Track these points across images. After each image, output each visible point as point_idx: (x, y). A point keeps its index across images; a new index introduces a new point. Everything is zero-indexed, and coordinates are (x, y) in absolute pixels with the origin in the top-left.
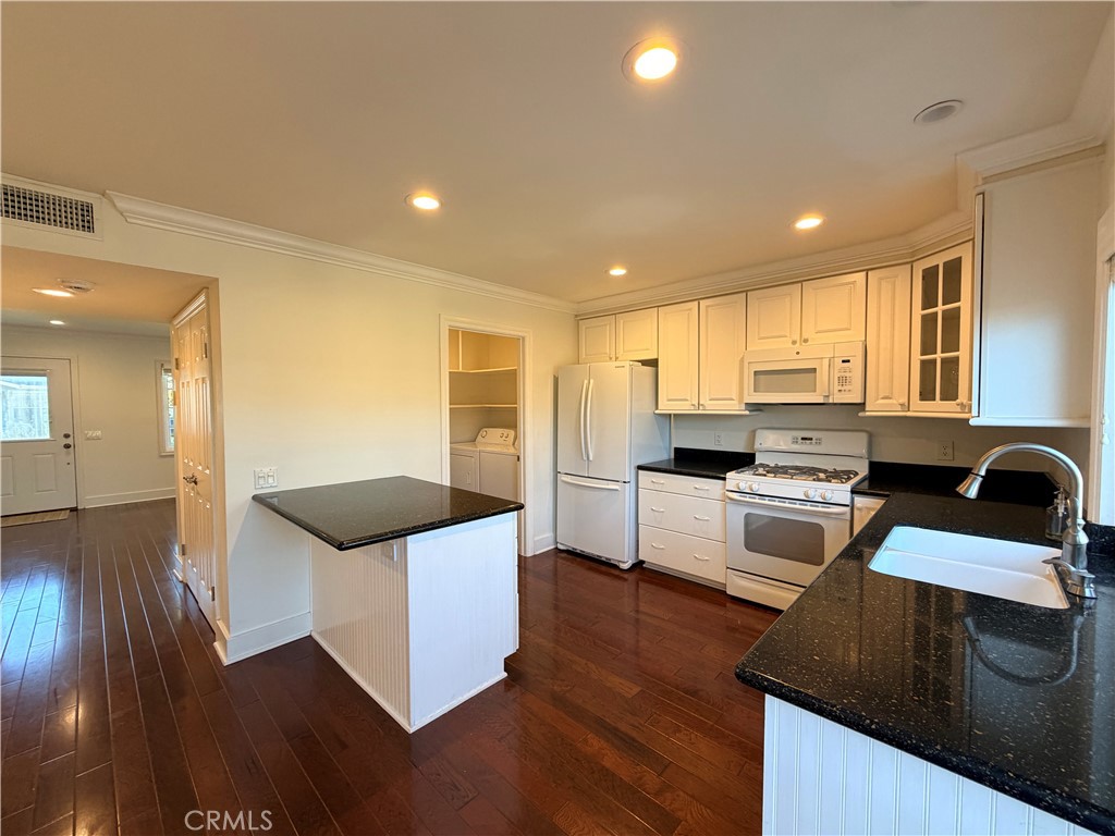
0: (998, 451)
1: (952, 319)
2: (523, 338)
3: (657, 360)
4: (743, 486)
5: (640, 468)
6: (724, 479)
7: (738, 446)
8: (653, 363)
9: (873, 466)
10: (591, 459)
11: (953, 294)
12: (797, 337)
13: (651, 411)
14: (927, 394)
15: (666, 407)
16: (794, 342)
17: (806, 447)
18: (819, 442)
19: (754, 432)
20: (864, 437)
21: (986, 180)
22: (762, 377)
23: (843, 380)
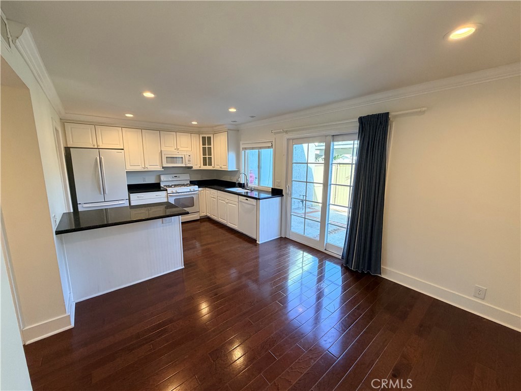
1: (210, 148)
5: (131, 193)
6: (166, 190)
11: (210, 143)
14: (205, 164)
15: (130, 169)
16: (175, 149)
17: (177, 179)
18: (179, 177)
19: (159, 176)
20: (189, 175)
21: (228, 130)
22: (169, 159)
23: (189, 161)
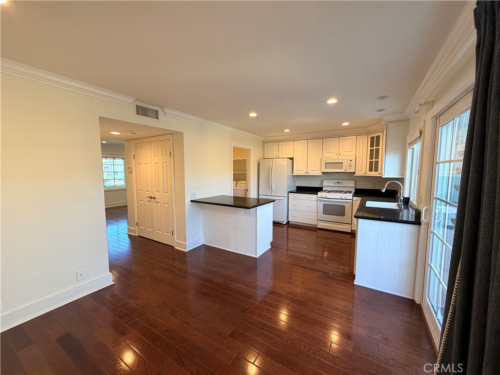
0: (388, 182)
1: (378, 150)
2: (250, 150)
3: (293, 158)
4: (323, 196)
5: (289, 192)
6: (317, 194)
7: (317, 185)
8: (292, 159)
9: (356, 190)
10: (273, 189)
11: (378, 145)
12: (337, 153)
13: (291, 174)
14: (371, 170)
15: (295, 173)
16: (337, 154)
17: (338, 185)
18: (342, 183)
19: (323, 181)
20: (354, 181)
21: (388, 122)
22: (327, 164)
23: (350, 166)
